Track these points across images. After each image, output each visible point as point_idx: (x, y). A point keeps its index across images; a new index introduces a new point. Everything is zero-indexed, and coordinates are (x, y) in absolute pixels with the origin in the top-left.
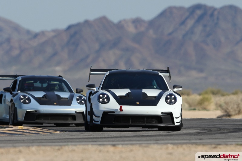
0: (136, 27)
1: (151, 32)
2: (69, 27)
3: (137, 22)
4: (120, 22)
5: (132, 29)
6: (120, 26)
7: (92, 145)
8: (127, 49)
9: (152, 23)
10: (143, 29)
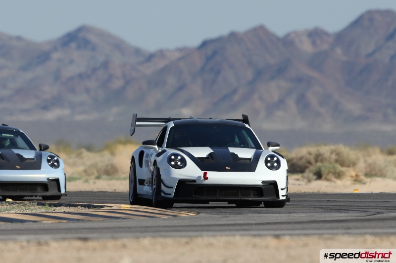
0: (314, 43)
1: (339, 51)
2: (205, 44)
3: (315, 34)
4: (288, 35)
5: (307, 47)
6: (287, 42)
7: (241, 235)
8: (299, 80)
9: (340, 37)
10: (325, 47)
